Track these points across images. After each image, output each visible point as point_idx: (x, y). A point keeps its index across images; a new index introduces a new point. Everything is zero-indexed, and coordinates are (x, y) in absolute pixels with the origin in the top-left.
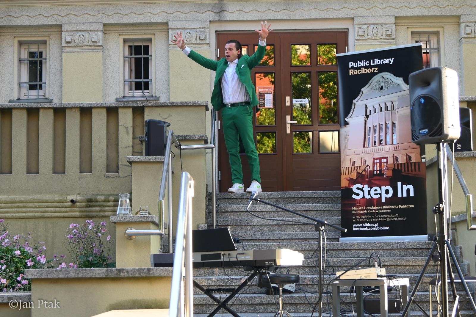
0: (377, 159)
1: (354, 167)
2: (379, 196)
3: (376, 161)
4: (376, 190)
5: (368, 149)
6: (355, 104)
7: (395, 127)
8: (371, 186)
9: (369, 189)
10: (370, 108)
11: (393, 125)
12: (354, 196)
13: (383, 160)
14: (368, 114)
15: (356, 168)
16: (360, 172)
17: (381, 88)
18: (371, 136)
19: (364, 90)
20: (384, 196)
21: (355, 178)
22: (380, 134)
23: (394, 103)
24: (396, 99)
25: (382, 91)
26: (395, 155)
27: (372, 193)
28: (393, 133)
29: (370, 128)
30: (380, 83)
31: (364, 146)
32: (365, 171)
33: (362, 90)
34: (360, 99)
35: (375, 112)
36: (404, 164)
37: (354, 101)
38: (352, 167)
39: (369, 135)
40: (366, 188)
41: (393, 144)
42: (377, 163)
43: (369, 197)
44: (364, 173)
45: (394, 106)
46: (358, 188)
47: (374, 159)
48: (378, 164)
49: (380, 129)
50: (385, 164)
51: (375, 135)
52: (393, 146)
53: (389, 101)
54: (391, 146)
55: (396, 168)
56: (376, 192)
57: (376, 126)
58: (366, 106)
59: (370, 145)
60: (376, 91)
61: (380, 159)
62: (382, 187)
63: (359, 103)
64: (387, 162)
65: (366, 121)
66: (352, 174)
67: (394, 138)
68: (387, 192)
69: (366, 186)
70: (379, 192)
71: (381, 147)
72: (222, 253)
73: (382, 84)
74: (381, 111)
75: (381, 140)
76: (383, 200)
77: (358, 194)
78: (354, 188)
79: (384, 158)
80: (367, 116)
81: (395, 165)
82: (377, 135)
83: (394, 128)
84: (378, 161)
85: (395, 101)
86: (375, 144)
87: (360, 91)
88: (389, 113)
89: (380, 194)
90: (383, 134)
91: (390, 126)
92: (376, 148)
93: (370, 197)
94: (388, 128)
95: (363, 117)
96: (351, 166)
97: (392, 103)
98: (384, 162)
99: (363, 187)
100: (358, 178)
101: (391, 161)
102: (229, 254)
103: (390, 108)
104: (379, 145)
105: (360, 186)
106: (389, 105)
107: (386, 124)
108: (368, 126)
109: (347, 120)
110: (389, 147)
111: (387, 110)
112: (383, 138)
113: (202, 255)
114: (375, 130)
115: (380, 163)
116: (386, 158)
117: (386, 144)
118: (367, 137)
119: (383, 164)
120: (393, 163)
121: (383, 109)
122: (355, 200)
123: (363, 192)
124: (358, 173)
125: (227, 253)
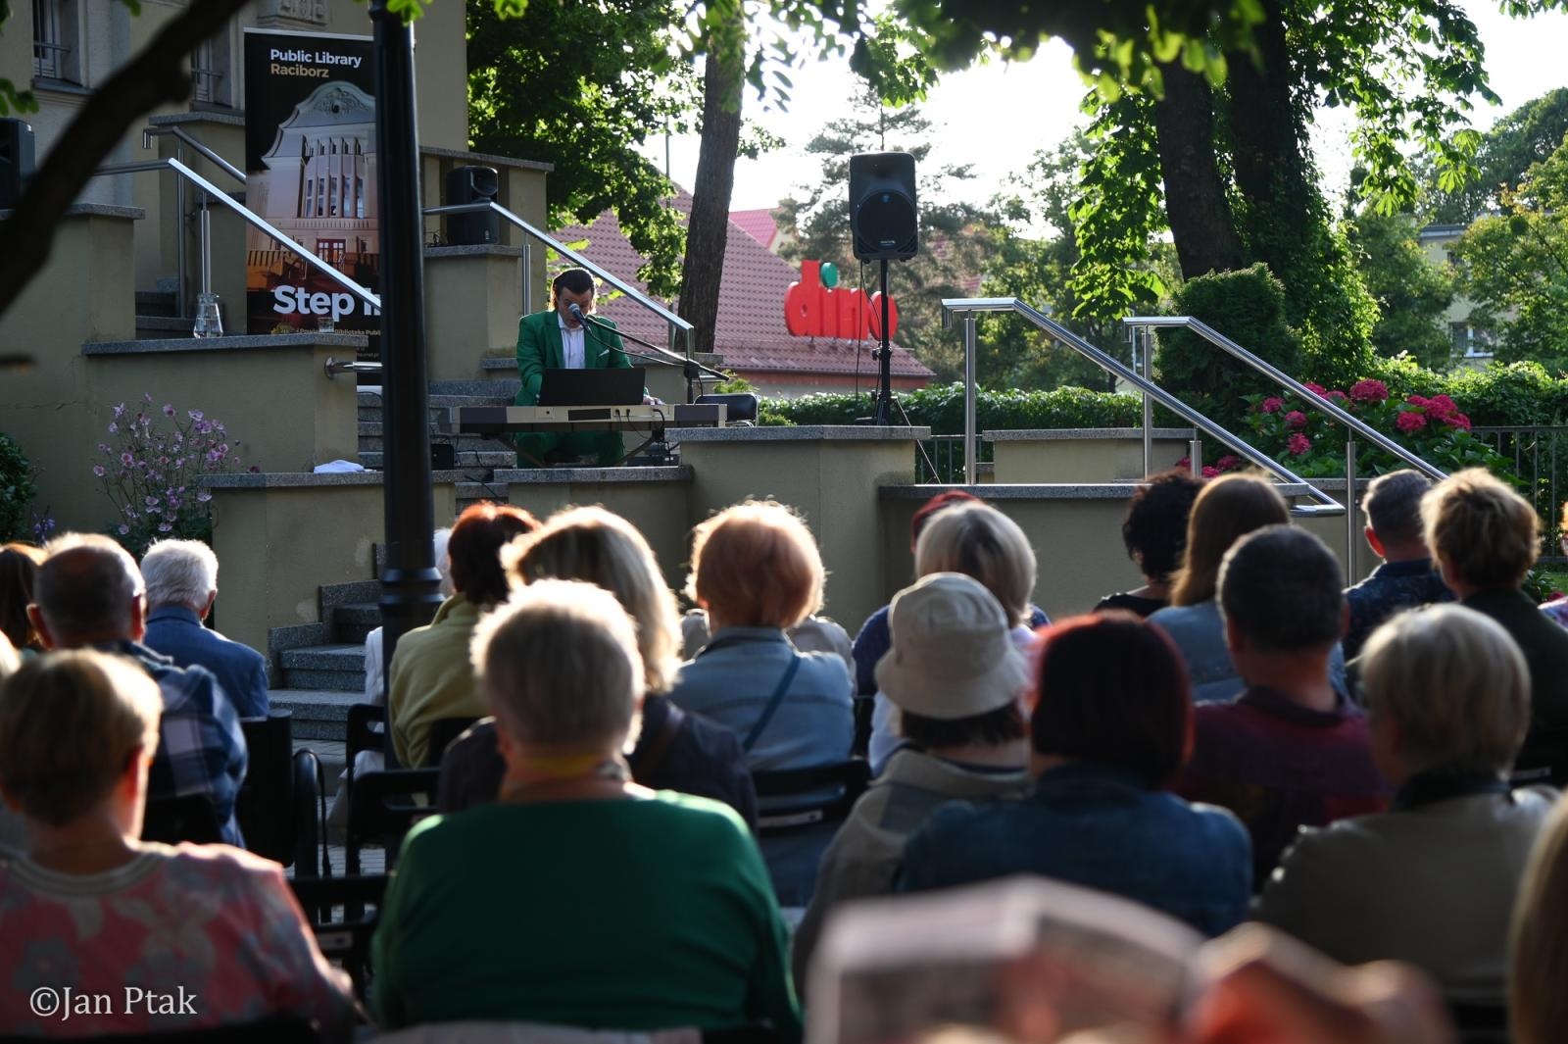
0: (324, 241)
1: (279, 253)
2: (326, 310)
3: (321, 245)
4: (320, 300)
5: (306, 220)
6: (282, 132)
7: (361, 185)
8: (311, 291)
9: (307, 296)
10: (312, 144)
11: (358, 182)
12: (277, 308)
13: (335, 245)
14: (307, 154)
15: (282, 255)
16: (291, 262)
17: (336, 110)
18: (312, 197)
19: (302, 107)
20: (337, 311)
21: (280, 274)
22: (332, 196)
23: (361, 142)
24: (365, 134)
25: (337, 115)
26: (361, 238)
27: (314, 303)
28: (357, 197)
29: (310, 182)
30: (332, 102)
31: (299, 215)
32: (301, 263)
33: (298, 106)
34: (292, 125)
35: (322, 153)
36: (377, 255)
37: (281, 126)
38: (274, 252)
39: (309, 195)
40: (302, 295)
41: (356, 216)
42: (324, 249)
43: (306, 311)
44: (297, 265)
45: (359, 147)
46: (284, 293)
47: (319, 241)
48: (327, 253)
49: (332, 186)
50: (341, 252)
51: (320, 197)
52: (357, 220)
53: (349, 137)
54: (352, 220)
55: (362, 261)
56: (321, 303)
57: (322, 180)
58: (305, 140)
59: (312, 214)
60: (325, 114)
61: (331, 242)
62: (333, 295)
63: (290, 132)
64: (344, 249)
65: (303, 168)
66: (276, 265)
67: (360, 205)
68: (343, 303)
69: (301, 290)
70: (327, 302)
71: (332, 220)
72: (613, 408)
73: (338, 103)
74: (334, 152)
75: (334, 207)
76: (336, 318)
77: (285, 305)
78: (278, 292)
79: (338, 241)
80: (306, 159)
81: (359, 256)
82: (325, 196)
83: (359, 188)
84: (327, 245)
85: (364, 139)
86: (320, 213)
87: (293, 108)
88: (350, 158)
89: (330, 308)
90: (337, 196)
91: (351, 182)
92: (322, 221)
93: (309, 312)
94: (348, 186)
95: (297, 162)
96: (273, 249)
97: (357, 141)
98: (338, 249)
99: (296, 292)
100: (285, 272)
101: (351, 248)
102: (628, 411)
103: (351, 150)
104: (329, 217)
105: (291, 290)
106: (351, 143)
107: (343, 177)
108: (308, 176)
109: (265, 160)
110: (349, 222)
111: (347, 152)
112: (337, 204)
113: (570, 412)
114: (322, 188)
115: (331, 249)
116: (343, 241)
117: (343, 216)
118: (306, 198)
119: (335, 251)
120: (355, 251)
121: (338, 150)
122: (280, 314)
123: (296, 300)
124: (285, 263)
125: (623, 409)
